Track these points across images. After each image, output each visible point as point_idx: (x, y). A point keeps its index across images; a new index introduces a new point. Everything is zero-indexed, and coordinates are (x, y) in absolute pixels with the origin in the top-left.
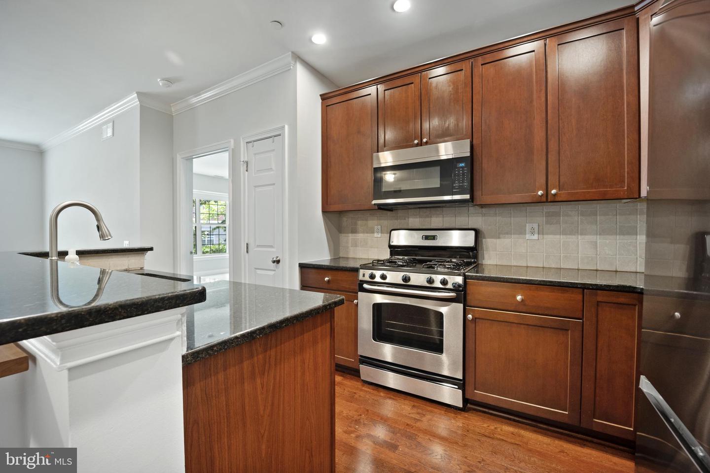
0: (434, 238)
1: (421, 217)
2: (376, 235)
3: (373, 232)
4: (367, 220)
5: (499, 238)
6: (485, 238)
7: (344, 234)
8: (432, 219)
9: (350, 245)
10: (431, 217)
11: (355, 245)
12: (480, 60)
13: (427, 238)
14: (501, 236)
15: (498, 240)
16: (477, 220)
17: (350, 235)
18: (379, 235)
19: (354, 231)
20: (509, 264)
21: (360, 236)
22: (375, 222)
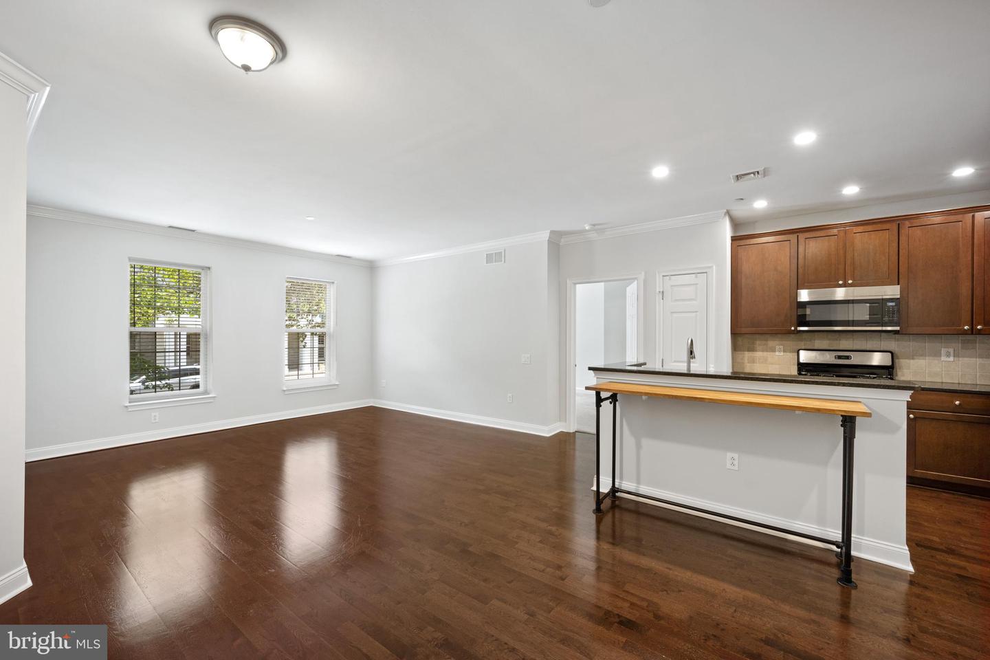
0: (848, 358)
1: (830, 340)
2: (777, 353)
3: (775, 352)
4: (767, 340)
5: (913, 359)
6: (898, 359)
7: (739, 352)
8: (841, 342)
9: (746, 361)
10: (840, 340)
11: (753, 361)
12: (907, 223)
13: (840, 357)
14: (915, 357)
15: (912, 361)
16: (892, 345)
17: (746, 353)
18: (782, 354)
19: (751, 349)
20: (924, 380)
21: (758, 354)
22: (777, 342)
